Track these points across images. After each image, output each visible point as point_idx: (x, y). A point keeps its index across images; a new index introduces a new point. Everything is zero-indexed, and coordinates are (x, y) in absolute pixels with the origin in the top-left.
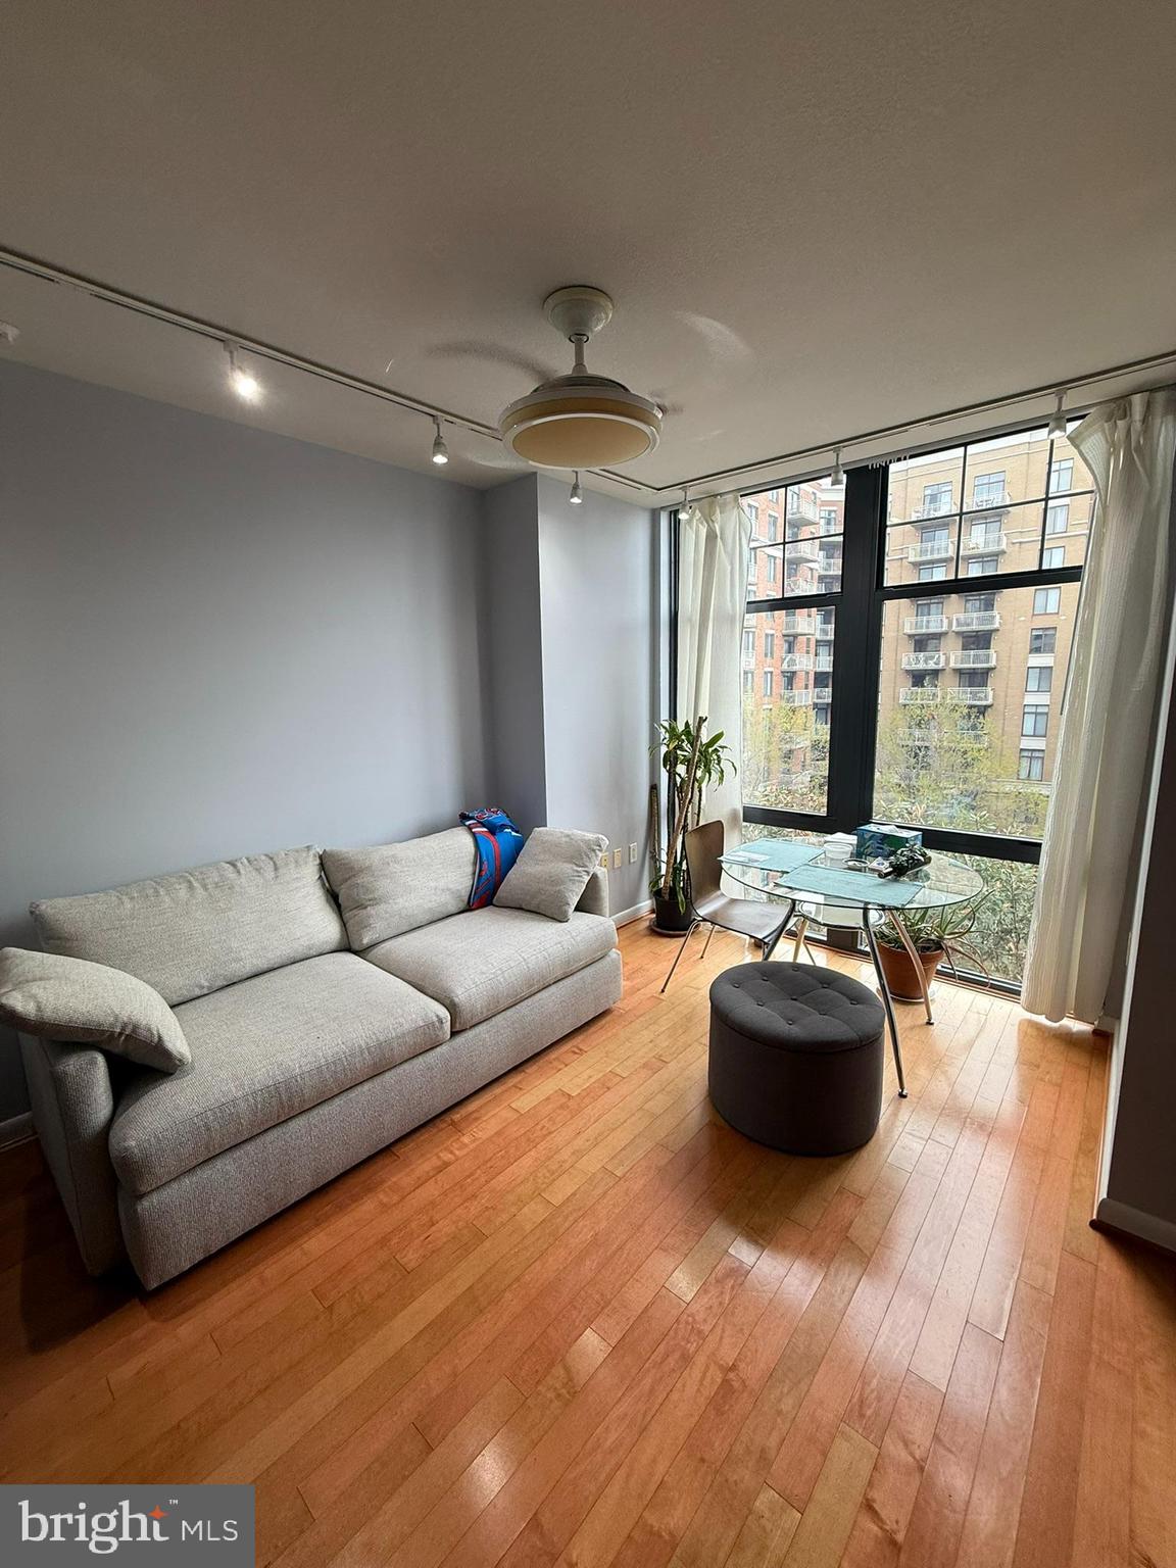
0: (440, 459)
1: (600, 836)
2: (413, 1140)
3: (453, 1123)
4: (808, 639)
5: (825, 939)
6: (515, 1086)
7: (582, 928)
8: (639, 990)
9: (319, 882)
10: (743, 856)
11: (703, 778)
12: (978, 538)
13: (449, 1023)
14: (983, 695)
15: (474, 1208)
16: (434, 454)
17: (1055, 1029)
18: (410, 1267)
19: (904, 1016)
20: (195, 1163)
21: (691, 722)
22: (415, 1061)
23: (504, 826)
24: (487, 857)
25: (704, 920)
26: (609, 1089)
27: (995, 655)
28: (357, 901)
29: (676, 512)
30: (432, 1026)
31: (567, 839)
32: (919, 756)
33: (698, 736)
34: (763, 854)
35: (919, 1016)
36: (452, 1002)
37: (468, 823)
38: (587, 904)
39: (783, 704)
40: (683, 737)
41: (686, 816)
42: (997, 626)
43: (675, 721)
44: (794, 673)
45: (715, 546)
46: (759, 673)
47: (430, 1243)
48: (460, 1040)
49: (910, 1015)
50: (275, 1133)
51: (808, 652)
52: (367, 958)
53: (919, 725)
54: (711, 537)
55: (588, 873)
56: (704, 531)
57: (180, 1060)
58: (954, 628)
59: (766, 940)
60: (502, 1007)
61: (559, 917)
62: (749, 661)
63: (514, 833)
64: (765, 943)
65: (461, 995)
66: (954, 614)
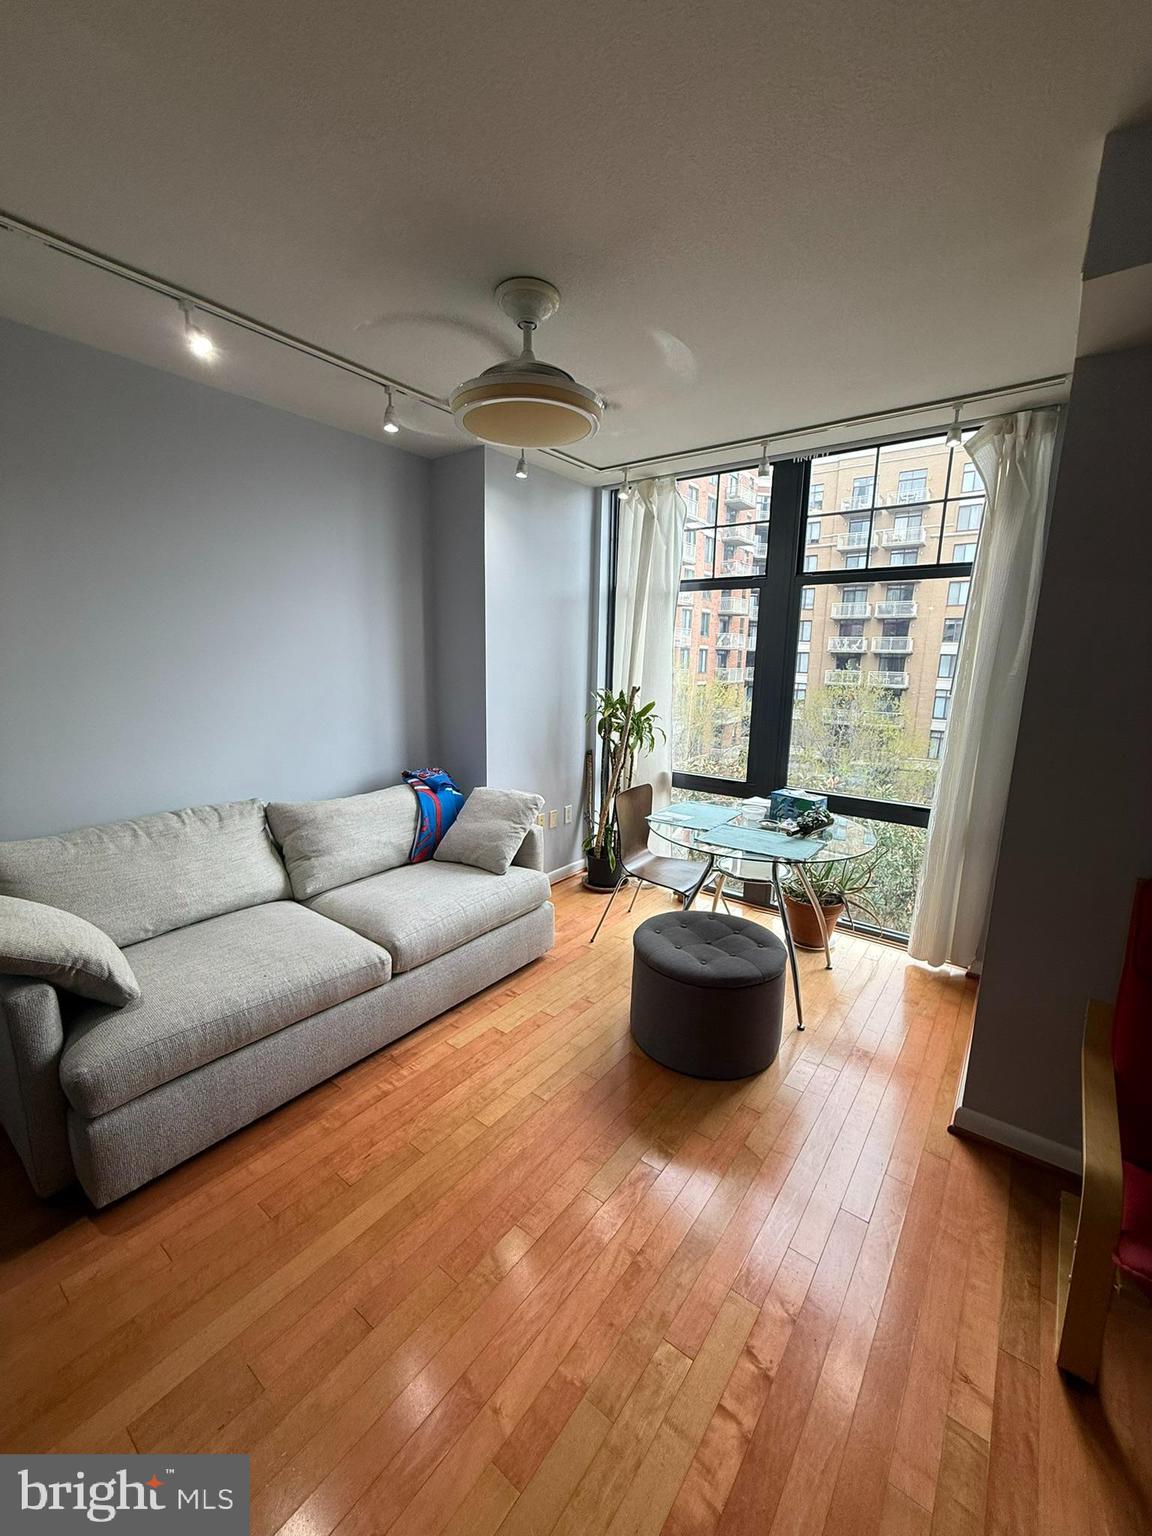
0: (391, 428)
1: (537, 796)
2: (354, 1074)
3: (392, 1058)
4: (742, 620)
5: (742, 895)
6: (451, 1025)
7: (517, 881)
8: (570, 940)
9: (263, 834)
10: (669, 816)
11: (634, 745)
12: (900, 531)
13: (390, 965)
14: (899, 679)
15: (412, 1130)
16: (386, 423)
17: (935, 973)
18: (351, 1182)
19: (805, 963)
20: (145, 1089)
21: (625, 692)
22: (358, 1000)
23: (445, 785)
24: (428, 813)
25: (632, 875)
26: (539, 1026)
27: (911, 643)
28: (301, 853)
29: (617, 491)
30: (375, 967)
31: (505, 798)
32: (839, 734)
33: (631, 705)
34: (687, 814)
35: (819, 962)
36: (393, 945)
37: (410, 781)
38: (523, 859)
39: (717, 681)
40: (618, 706)
41: (618, 780)
42: (914, 614)
43: (611, 690)
44: (728, 651)
45: (652, 526)
46: (695, 651)
47: (369, 1161)
48: (400, 981)
49: (812, 962)
50: (223, 1063)
51: (741, 632)
52: (311, 906)
53: (840, 704)
54: (649, 517)
55: (525, 829)
56: (642, 510)
57: (130, 995)
58: (876, 615)
59: (687, 894)
60: (441, 951)
61: (496, 870)
62: (684, 637)
63: (454, 792)
64: (686, 896)
65: (402, 939)
66: (876, 601)
